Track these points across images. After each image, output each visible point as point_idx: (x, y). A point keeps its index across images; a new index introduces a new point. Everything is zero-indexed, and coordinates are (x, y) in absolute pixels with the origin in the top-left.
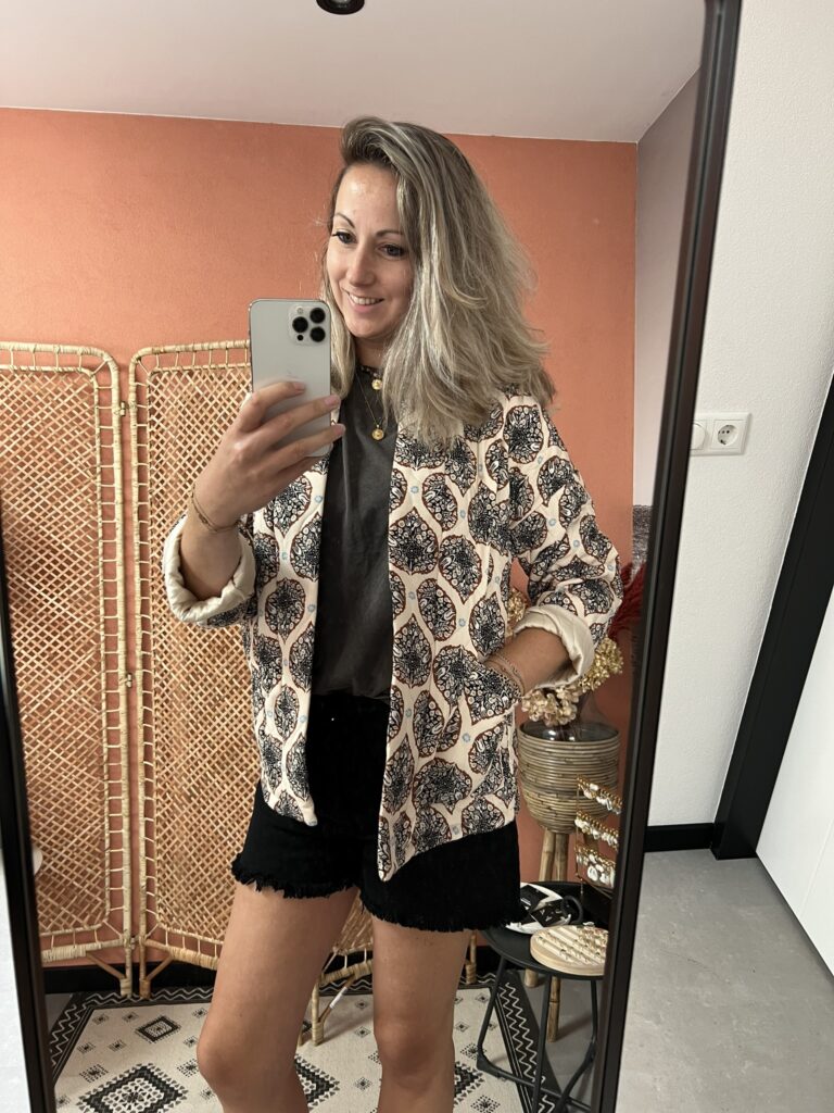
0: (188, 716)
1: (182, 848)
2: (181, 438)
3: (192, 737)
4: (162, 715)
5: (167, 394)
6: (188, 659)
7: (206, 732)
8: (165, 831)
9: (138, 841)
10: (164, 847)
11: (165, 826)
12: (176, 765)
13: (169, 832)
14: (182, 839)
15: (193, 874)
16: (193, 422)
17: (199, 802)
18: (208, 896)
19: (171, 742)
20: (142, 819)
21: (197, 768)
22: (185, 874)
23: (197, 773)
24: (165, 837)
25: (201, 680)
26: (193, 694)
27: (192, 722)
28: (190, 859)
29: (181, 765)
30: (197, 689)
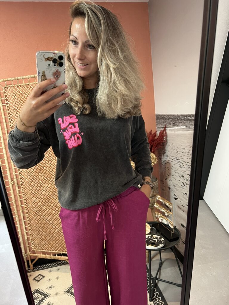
0: (33, 191)
1: (37, 228)
2: (17, 108)
3: (35, 196)
4: (24, 191)
5: (11, 94)
6: (30, 174)
7: (39, 194)
8: (31, 223)
9: (23, 227)
10: (31, 228)
11: (30, 222)
12: (31, 205)
13: (32, 223)
14: (36, 225)
15: (41, 234)
16: (21, 102)
17: (40, 214)
18: (47, 239)
19: (29, 198)
20: (23, 221)
21: (38, 205)
22: (39, 234)
23: (38, 206)
24: (31, 225)
25: (35, 180)
26: (33, 184)
27: (34, 192)
28: (40, 230)
29: (33, 205)
30: (34, 182)
